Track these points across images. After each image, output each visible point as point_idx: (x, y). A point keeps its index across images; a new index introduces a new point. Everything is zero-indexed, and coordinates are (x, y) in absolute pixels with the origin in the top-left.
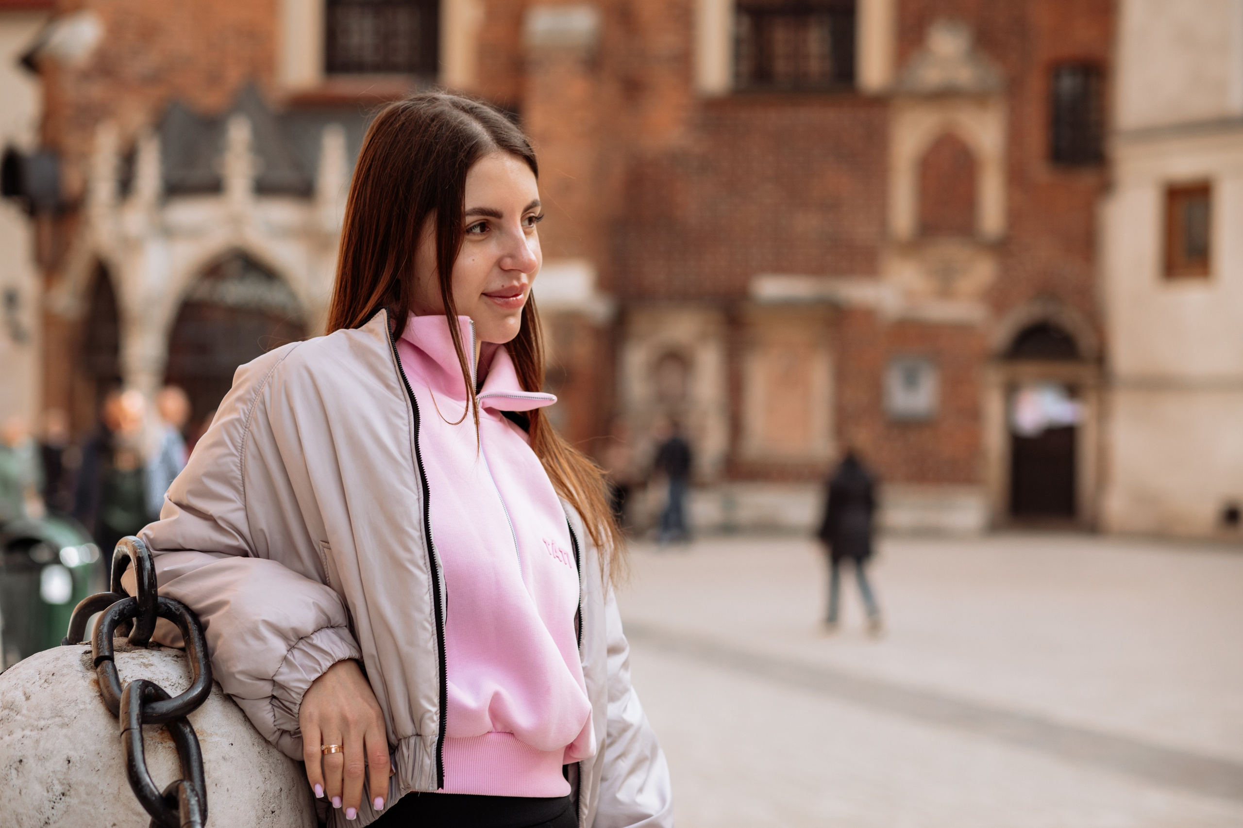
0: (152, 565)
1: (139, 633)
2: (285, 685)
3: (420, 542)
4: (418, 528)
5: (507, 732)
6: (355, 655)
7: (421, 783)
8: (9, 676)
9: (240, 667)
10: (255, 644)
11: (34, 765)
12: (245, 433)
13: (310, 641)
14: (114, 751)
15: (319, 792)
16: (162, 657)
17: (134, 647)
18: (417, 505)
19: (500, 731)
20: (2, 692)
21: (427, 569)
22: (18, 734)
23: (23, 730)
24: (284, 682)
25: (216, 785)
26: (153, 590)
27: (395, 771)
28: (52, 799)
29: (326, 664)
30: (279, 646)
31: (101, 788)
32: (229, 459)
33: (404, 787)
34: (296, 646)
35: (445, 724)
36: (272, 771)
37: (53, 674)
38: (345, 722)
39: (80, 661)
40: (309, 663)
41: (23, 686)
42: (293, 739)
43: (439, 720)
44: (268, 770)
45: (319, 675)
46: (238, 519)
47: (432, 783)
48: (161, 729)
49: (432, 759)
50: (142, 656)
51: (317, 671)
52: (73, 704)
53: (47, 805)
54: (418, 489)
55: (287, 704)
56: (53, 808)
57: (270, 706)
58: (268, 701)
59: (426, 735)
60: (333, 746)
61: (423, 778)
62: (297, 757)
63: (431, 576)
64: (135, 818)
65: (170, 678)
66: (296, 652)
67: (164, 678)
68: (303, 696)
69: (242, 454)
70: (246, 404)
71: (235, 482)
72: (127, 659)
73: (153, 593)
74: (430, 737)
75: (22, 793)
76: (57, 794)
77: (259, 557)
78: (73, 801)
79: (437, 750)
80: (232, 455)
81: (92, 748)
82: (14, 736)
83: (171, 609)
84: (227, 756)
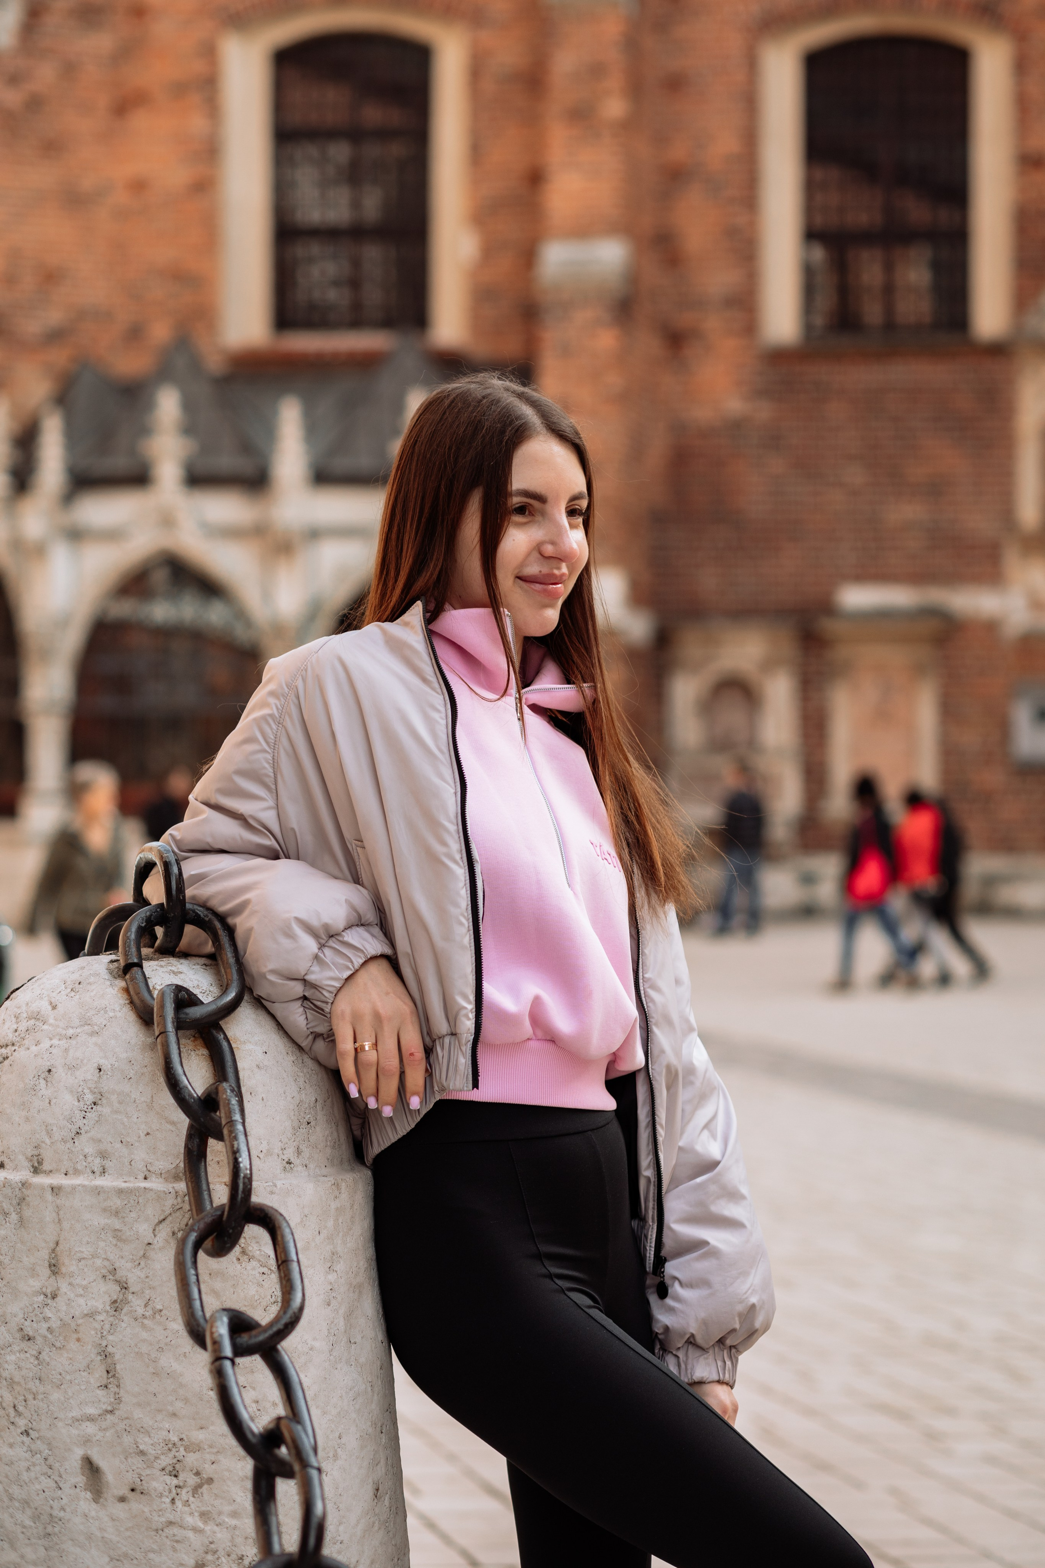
0: (180, 869)
1: (166, 940)
2: (317, 983)
3: (456, 837)
4: (455, 821)
5: (548, 1039)
6: (388, 951)
7: (456, 1083)
8: (32, 987)
9: (271, 966)
10: (286, 943)
11: (63, 1075)
12: (278, 729)
13: (341, 939)
14: (146, 1059)
15: (354, 1092)
16: (190, 965)
17: (161, 956)
18: (454, 799)
19: (540, 1038)
20: (25, 1002)
21: (463, 864)
22: (46, 1044)
23: (51, 1039)
24: (316, 980)
25: (251, 1093)
26: (181, 895)
27: (430, 1071)
28: (83, 1109)
29: (358, 961)
30: (310, 944)
31: (133, 1096)
32: (260, 756)
33: (438, 1090)
34: (327, 944)
35: (480, 1023)
36: (307, 1081)
37: (79, 983)
38: (378, 1018)
39: (107, 969)
40: (340, 961)
41: (48, 995)
42: (326, 1043)
43: (475, 1019)
44: (303, 1079)
45: (351, 972)
46: (269, 817)
47: (467, 1083)
48: (194, 1036)
49: (467, 1059)
50: (170, 964)
51: (349, 968)
52: (102, 1011)
53: (79, 1115)
54: (455, 783)
55: (318, 1003)
56: (84, 1118)
57: (302, 1009)
58: (299, 1003)
59: (462, 1033)
60: (367, 1043)
61: (458, 1077)
62: (331, 1064)
63: (467, 871)
64: (169, 1127)
65: (201, 985)
66: (327, 951)
67: (194, 985)
68: (335, 996)
69: (275, 751)
70: (279, 699)
71: (267, 780)
72: (155, 967)
73: (181, 898)
74: (466, 1035)
75: (52, 1104)
76: (88, 1103)
77: (290, 858)
78: (105, 1110)
79: (472, 1049)
80: (265, 751)
81: (124, 1055)
82: (42, 1045)
83: (200, 915)
84: (261, 1065)
